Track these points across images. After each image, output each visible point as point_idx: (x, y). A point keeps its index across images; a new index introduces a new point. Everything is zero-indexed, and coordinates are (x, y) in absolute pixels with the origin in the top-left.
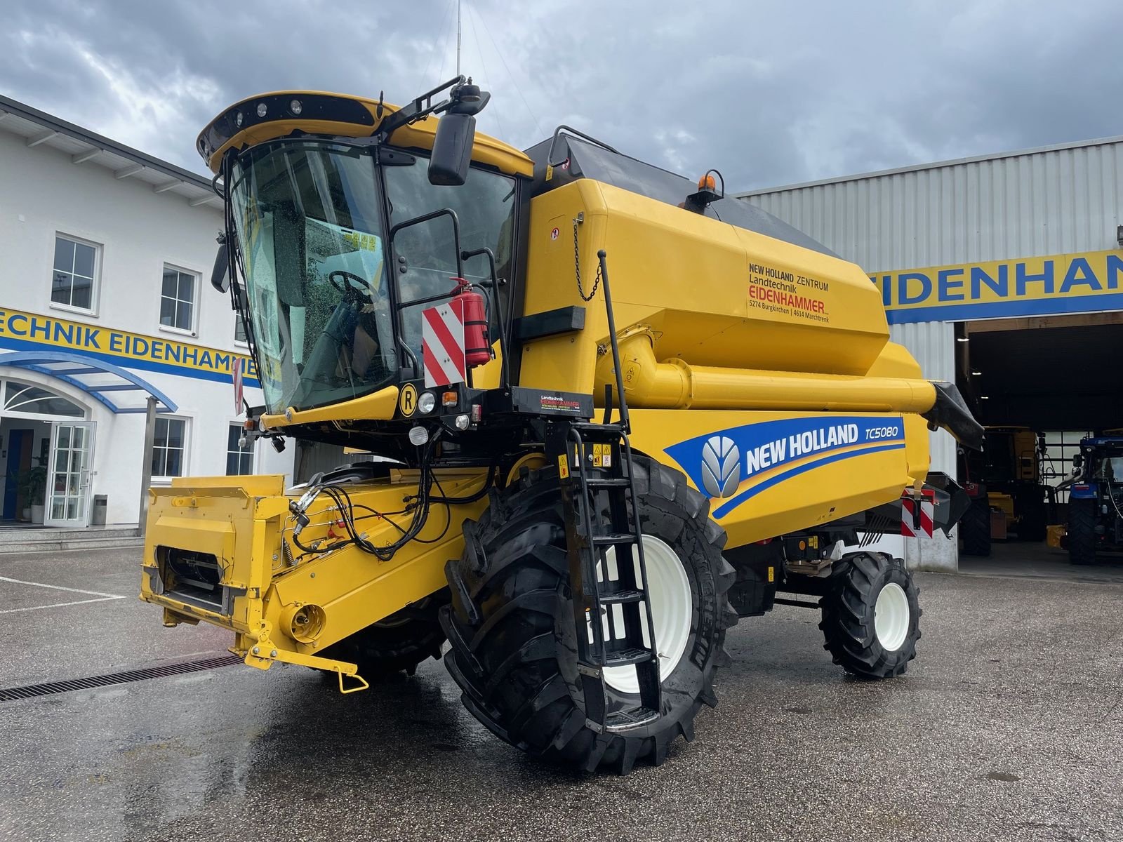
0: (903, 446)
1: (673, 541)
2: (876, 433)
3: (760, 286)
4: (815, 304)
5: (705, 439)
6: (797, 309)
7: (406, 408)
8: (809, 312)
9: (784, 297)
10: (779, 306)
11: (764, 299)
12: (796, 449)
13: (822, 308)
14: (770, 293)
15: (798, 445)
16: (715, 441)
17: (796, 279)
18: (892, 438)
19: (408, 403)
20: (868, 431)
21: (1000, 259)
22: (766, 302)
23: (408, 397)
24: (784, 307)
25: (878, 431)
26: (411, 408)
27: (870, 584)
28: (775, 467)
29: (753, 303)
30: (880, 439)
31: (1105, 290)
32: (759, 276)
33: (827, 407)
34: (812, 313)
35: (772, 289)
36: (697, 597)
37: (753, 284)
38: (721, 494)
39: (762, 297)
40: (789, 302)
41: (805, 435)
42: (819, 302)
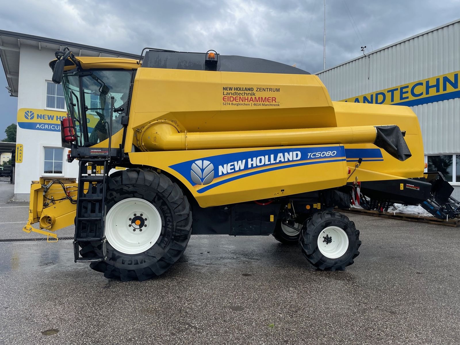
0: (342, 160)
1: (151, 201)
2: (317, 155)
3: (230, 96)
4: (269, 99)
5: (194, 161)
6: (256, 103)
8: (264, 103)
9: (247, 98)
10: (243, 103)
12: (252, 164)
13: (275, 100)
14: (237, 98)
15: (254, 162)
16: (199, 162)
17: (255, 89)
18: (331, 157)
20: (309, 154)
22: (234, 102)
24: (247, 103)
25: (319, 154)
27: (314, 226)
29: (225, 104)
30: (320, 157)
32: (230, 92)
33: (282, 144)
34: (267, 103)
37: (226, 96)
38: (202, 183)
39: (232, 100)
40: (251, 100)
41: (259, 158)
42: (272, 98)
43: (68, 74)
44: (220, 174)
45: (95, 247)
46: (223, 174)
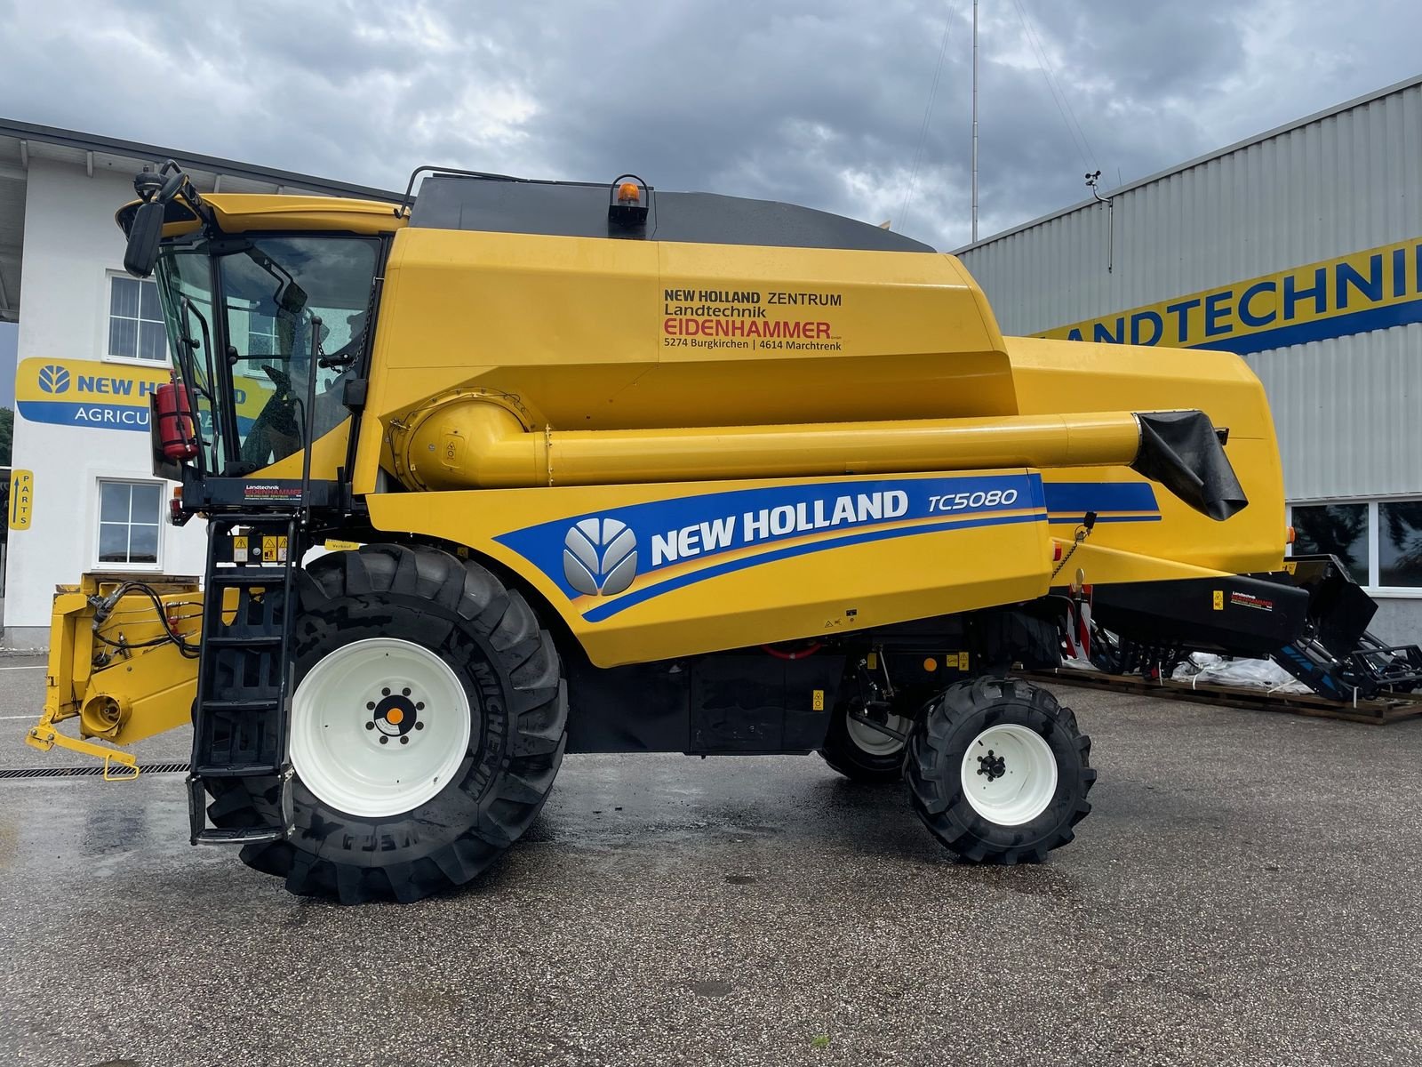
0: (1033, 518)
2: (958, 501)
3: (688, 317)
4: (809, 327)
5: (572, 522)
6: (767, 339)
8: (793, 339)
9: (738, 326)
10: (728, 339)
11: (694, 334)
12: (757, 530)
13: (826, 331)
14: (708, 324)
15: (761, 525)
16: (588, 525)
17: (765, 298)
18: (1001, 507)
20: (934, 499)
22: (700, 337)
24: (740, 339)
25: (963, 498)
27: (951, 723)
28: (710, 554)
29: (671, 342)
30: (968, 509)
32: (686, 304)
34: (803, 340)
35: (712, 317)
37: (673, 316)
38: (600, 591)
39: (691, 331)
40: (751, 332)
42: (819, 324)
43: (176, 248)
44: (657, 560)
45: (255, 795)
46: (666, 562)
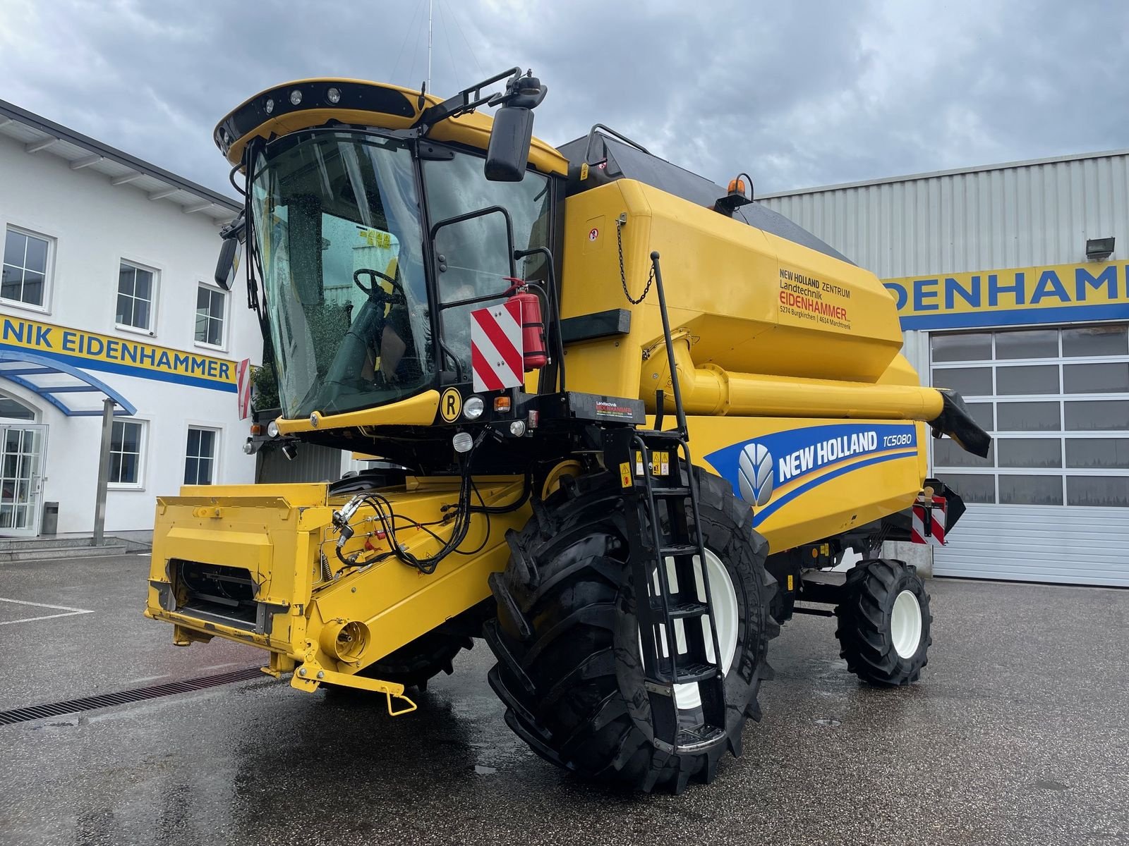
0: (915, 454)
1: (721, 551)
2: (893, 440)
3: (789, 292)
4: (839, 311)
5: (741, 446)
6: (822, 315)
7: (448, 414)
8: (832, 318)
9: (811, 303)
10: (806, 312)
11: (793, 305)
12: (823, 456)
13: (844, 315)
14: (798, 299)
15: (824, 453)
16: (750, 448)
17: (821, 285)
18: (906, 446)
19: (450, 407)
20: (885, 438)
21: (973, 270)
22: (795, 308)
23: (451, 401)
24: (811, 313)
25: (894, 438)
26: (454, 413)
27: (887, 592)
28: (804, 474)
29: (783, 309)
30: (897, 447)
31: (1074, 302)
32: (789, 282)
33: (848, 415)
34: (836, 320)
35: (800, 295)
36: (743, 608)
37: (784, 290)
38: (757, 502)
39: (792, 303)
40: (816, 309)
41: (830, 442)
42: (842, 309)
44: (782, 479)
46: (787, 481)
